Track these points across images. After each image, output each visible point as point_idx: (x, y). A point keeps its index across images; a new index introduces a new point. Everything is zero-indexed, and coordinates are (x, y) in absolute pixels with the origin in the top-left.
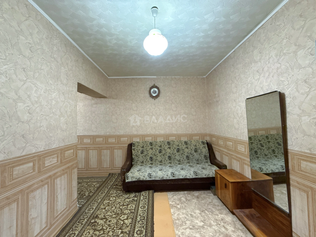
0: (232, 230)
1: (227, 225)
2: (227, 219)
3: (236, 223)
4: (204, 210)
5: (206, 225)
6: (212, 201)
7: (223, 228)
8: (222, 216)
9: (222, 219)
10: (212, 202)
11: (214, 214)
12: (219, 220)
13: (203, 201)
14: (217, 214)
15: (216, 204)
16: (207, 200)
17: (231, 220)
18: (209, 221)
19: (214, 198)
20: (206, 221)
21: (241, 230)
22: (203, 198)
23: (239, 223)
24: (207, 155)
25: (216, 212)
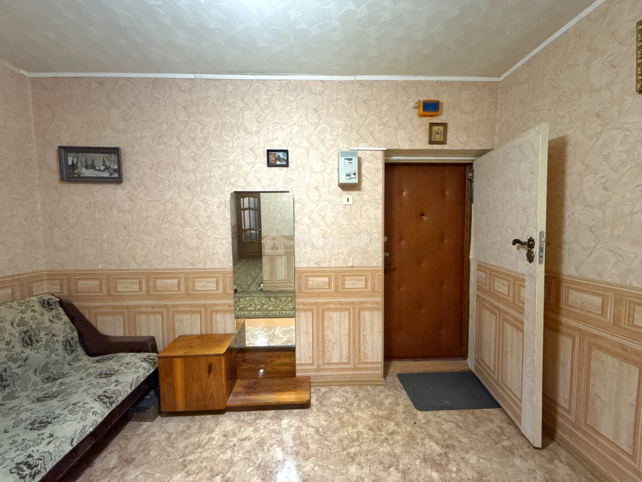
0: (253, 431)
1: (242, 433)
2: (229, 428)
3: (242, 418)
4: (181, 460)
5: (224, 472)
6: (168, 433)
7: (243, 442)
8: (217, 431)
9: (224, 435)
10: (170, 435)
11: (206, 444)
12: (225, 441)
13: (151, 453)
14: (209, 439)
15: (181, 429)
16: (157, 443)
17: (234, 423)
18: (217, 462)
19: (161, 425)
20: (215, 469)
21: (257, 419)
22: (141, 448)
23: (243, 415)
24: (72, 338)
25: (202, 437)
